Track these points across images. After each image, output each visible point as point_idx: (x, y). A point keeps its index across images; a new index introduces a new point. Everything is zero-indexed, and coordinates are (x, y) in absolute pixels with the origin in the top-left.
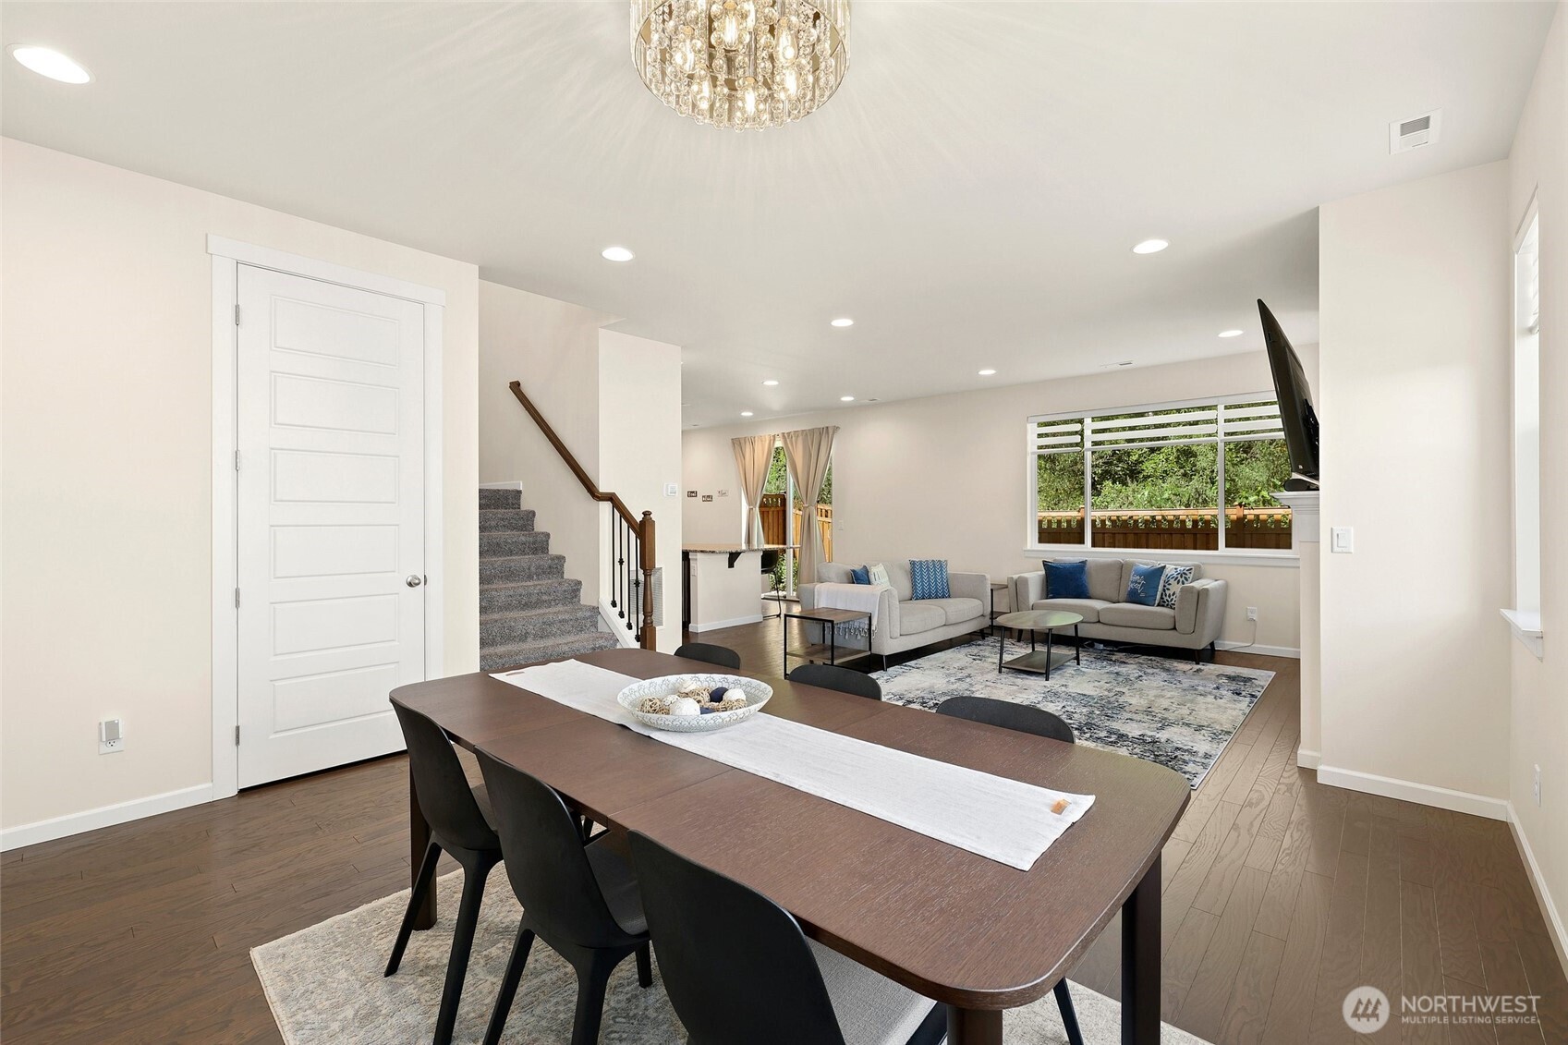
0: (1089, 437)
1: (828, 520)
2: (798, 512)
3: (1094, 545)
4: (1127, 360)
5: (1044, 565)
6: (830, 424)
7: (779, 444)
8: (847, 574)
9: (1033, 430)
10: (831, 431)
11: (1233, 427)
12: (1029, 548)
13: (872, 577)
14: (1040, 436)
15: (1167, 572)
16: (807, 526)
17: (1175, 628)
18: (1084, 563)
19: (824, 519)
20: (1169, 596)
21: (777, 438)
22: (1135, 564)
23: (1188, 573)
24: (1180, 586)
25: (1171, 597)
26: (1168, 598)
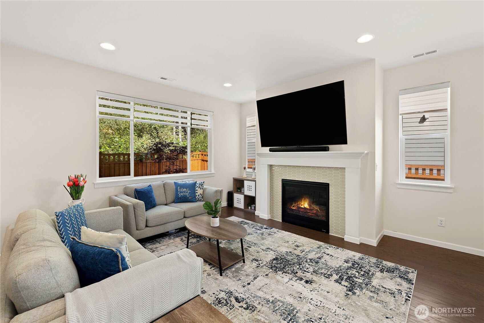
3: (135, 175)
5: (135, 191)
12: (97, 182)
14: (100, 106)
18: (150, 186)
22: (175, 183)
23: (203, 184)
24: (202, 190)
25: (200, 196)
26: (198, 197)
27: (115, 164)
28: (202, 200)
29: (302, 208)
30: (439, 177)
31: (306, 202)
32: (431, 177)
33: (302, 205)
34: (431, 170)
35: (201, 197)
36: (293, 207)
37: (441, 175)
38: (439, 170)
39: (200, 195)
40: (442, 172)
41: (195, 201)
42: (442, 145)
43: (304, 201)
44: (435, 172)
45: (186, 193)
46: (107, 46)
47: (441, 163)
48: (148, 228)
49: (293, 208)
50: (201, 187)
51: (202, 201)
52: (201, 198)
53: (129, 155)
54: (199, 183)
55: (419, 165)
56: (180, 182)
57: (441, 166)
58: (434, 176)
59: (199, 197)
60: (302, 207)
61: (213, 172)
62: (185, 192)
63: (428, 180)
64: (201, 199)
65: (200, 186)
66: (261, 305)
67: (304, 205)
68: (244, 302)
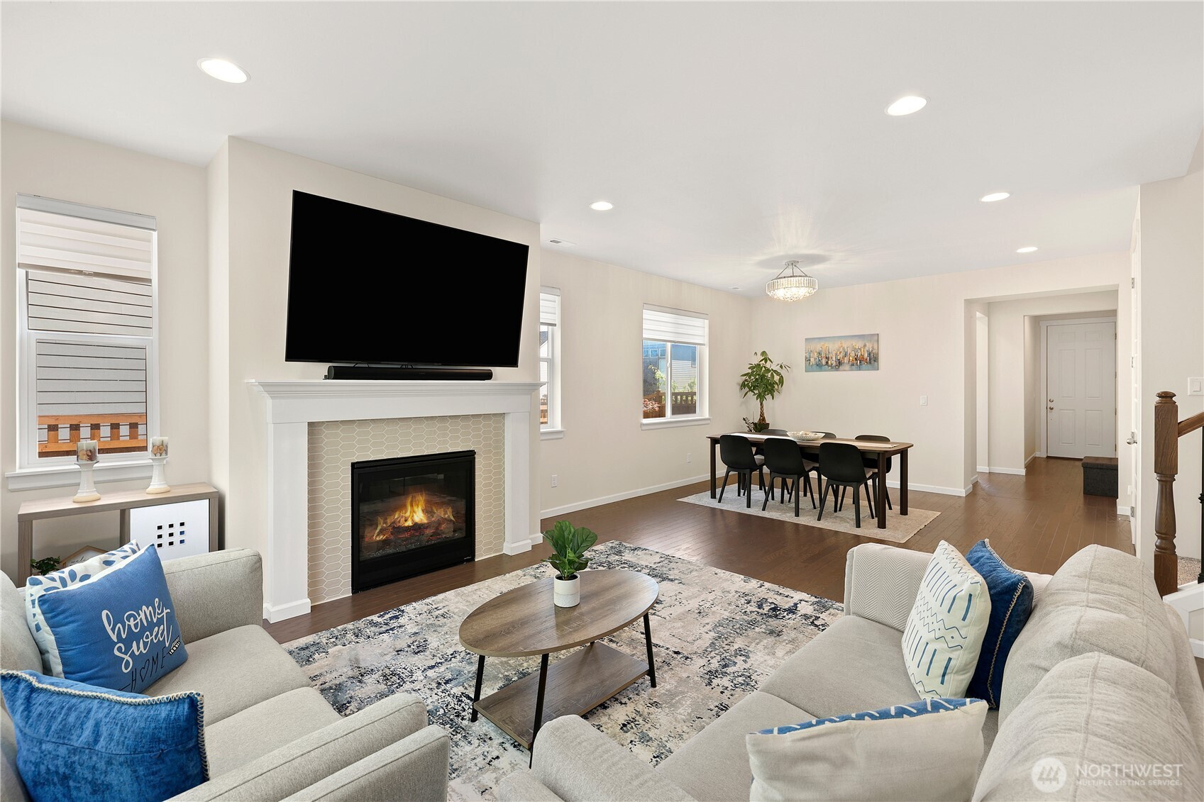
30: (134, 444)
31: (417, 505)
32: (115, 445)
33: (406, 521)
34: (115, 427)
36: (379, 533)
37: (140, 437)
38: (134, 426)
40: (141, 429)
42: (141, 364)
43: (412, 506)
44: (125, 430)
47: (139, 409)
49: (378, 539)
55: (81, 416)
57: (140, 415)
58: (123, 441)
60: (406, 524)
63: (107, 453)
66: (731, 644)
67: (413, 516)
68: (733, 658)
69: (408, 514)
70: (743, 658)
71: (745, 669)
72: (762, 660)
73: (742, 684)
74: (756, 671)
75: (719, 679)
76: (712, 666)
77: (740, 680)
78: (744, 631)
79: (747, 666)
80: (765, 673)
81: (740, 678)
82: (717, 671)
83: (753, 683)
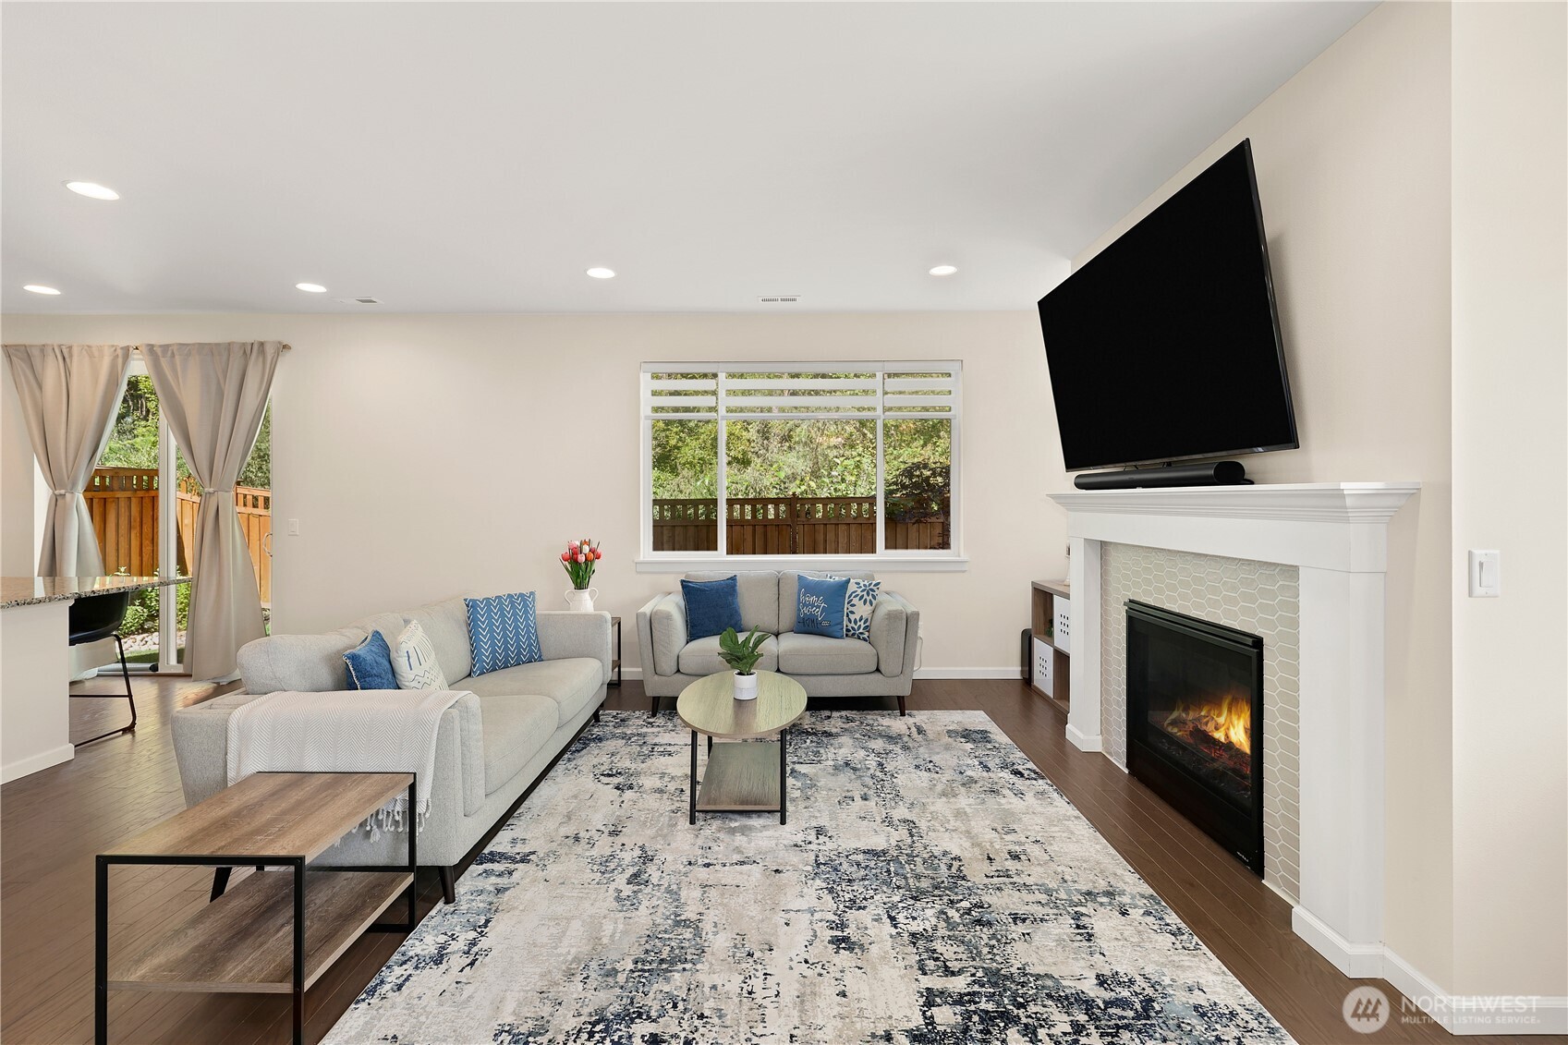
0: (725, 401)
1: (260, 511)
2: (187, 496)
3: (730, 552)
4: (788, 294)
5: (683, 587)
6: (270, 335)
7: (138, 367)
8: (331, 659)
9: (646, 384)
10: (270, 351)
11: (892, 400)
12: (641, 559)
13: (401, 664)
14: (655, 393)
15: (852, 587)
16: (212, 524)
17: (878, 670)
18: (733, 579)
19: (250, 510)
20: (856, 622)
21: (135, 355)
22: (800, 577)
23: (875, 588)
24: (868, 608)
25: (859, 624)
26: (854, 626)
27: (826, 524)
28: (865, 636)
29: (1216, 742)
31: (1239, 718)
33: (1216, 729)
35: (863, 626)
36: (1174, 723)
39: (860, 621)
41: (839, 635)
43: (1230, 711)
45: (817, 607)
46: (601, 273)
48: (681, 676)
49: (1170, 729)
50: (865, 596)
51: (864, 639)
52: (861, 631)
53: (715, 502)
54: (865, 585)
56: (812, 577)
59: (856, 627)
60: (1216, 735)
61: (963, 557)
62: (813, 606)
64: (861, 633)
65: (865, 593)
66: (652, 911)
67: (1228, 729)
68: (636, 888)
69: (1221, 720)
70: (624, 895)
71: (613, 880)
72: (597, 904)
73: (607, 861)
74: (598, 883)
75: (635, 856)
76: (654, 868)
77: (612, 866)
78: (648, 947)
79: (613, 886)
80: (586, 885)
81: (613, 867)
82: (644, 864)
83: (595, 868)
